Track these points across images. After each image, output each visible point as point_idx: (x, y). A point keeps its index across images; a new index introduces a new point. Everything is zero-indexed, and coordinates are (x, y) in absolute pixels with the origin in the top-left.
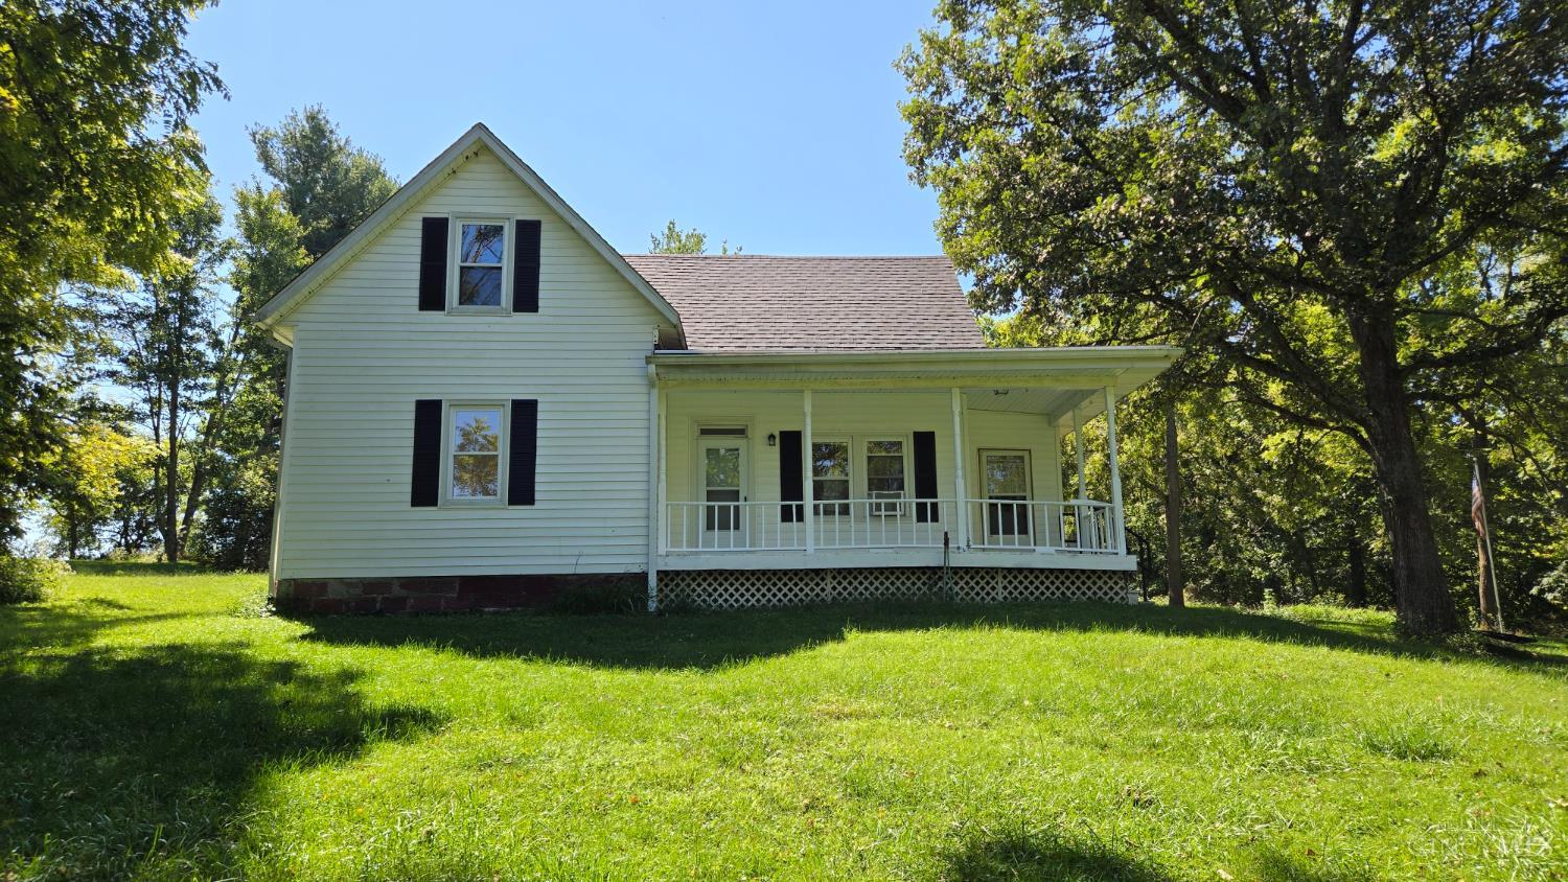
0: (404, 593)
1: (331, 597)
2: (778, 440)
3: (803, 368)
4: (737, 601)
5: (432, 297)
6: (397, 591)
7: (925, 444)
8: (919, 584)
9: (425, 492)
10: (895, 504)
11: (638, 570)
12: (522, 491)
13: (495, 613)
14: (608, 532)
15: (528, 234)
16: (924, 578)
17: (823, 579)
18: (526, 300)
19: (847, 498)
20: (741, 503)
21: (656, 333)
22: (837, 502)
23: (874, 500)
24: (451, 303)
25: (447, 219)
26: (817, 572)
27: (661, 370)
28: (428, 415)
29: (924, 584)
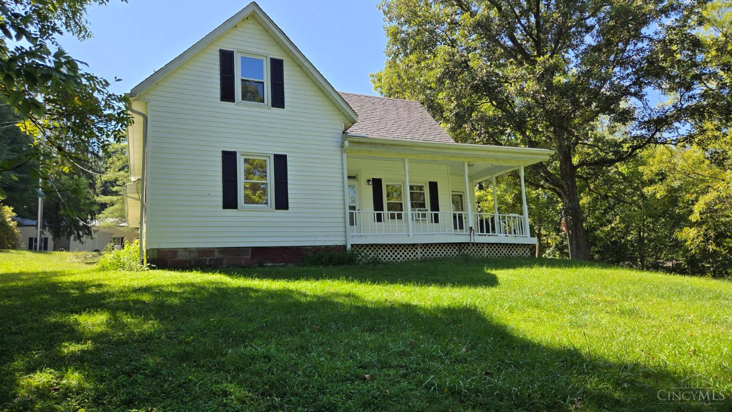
0: (221, 256)
1: (180, 258)
2: (371, 183)
3: (412, 148)
4: (385, 259)
5: (227, 94)
6: (217, 255)
7: (433, 186)
8: (455, 250)
9: (230, 201)
10: (425, 214)
11: (342, 244)
12: (282, 203)
13: (271, 266)
14: (325, 225)
15: (277, 66)
16: (457, 248)
17: (416, 248)
18: (278, 101)
19: (402, 211)
20: (357, 211)
21: (343, 125)
22: (396, 213)
23: (417, 212)
24: (237, 98)
25: (233, 52)
26: (413, 245)
27: (351, 144)
28: (229, 159)
29: (457, 250)
